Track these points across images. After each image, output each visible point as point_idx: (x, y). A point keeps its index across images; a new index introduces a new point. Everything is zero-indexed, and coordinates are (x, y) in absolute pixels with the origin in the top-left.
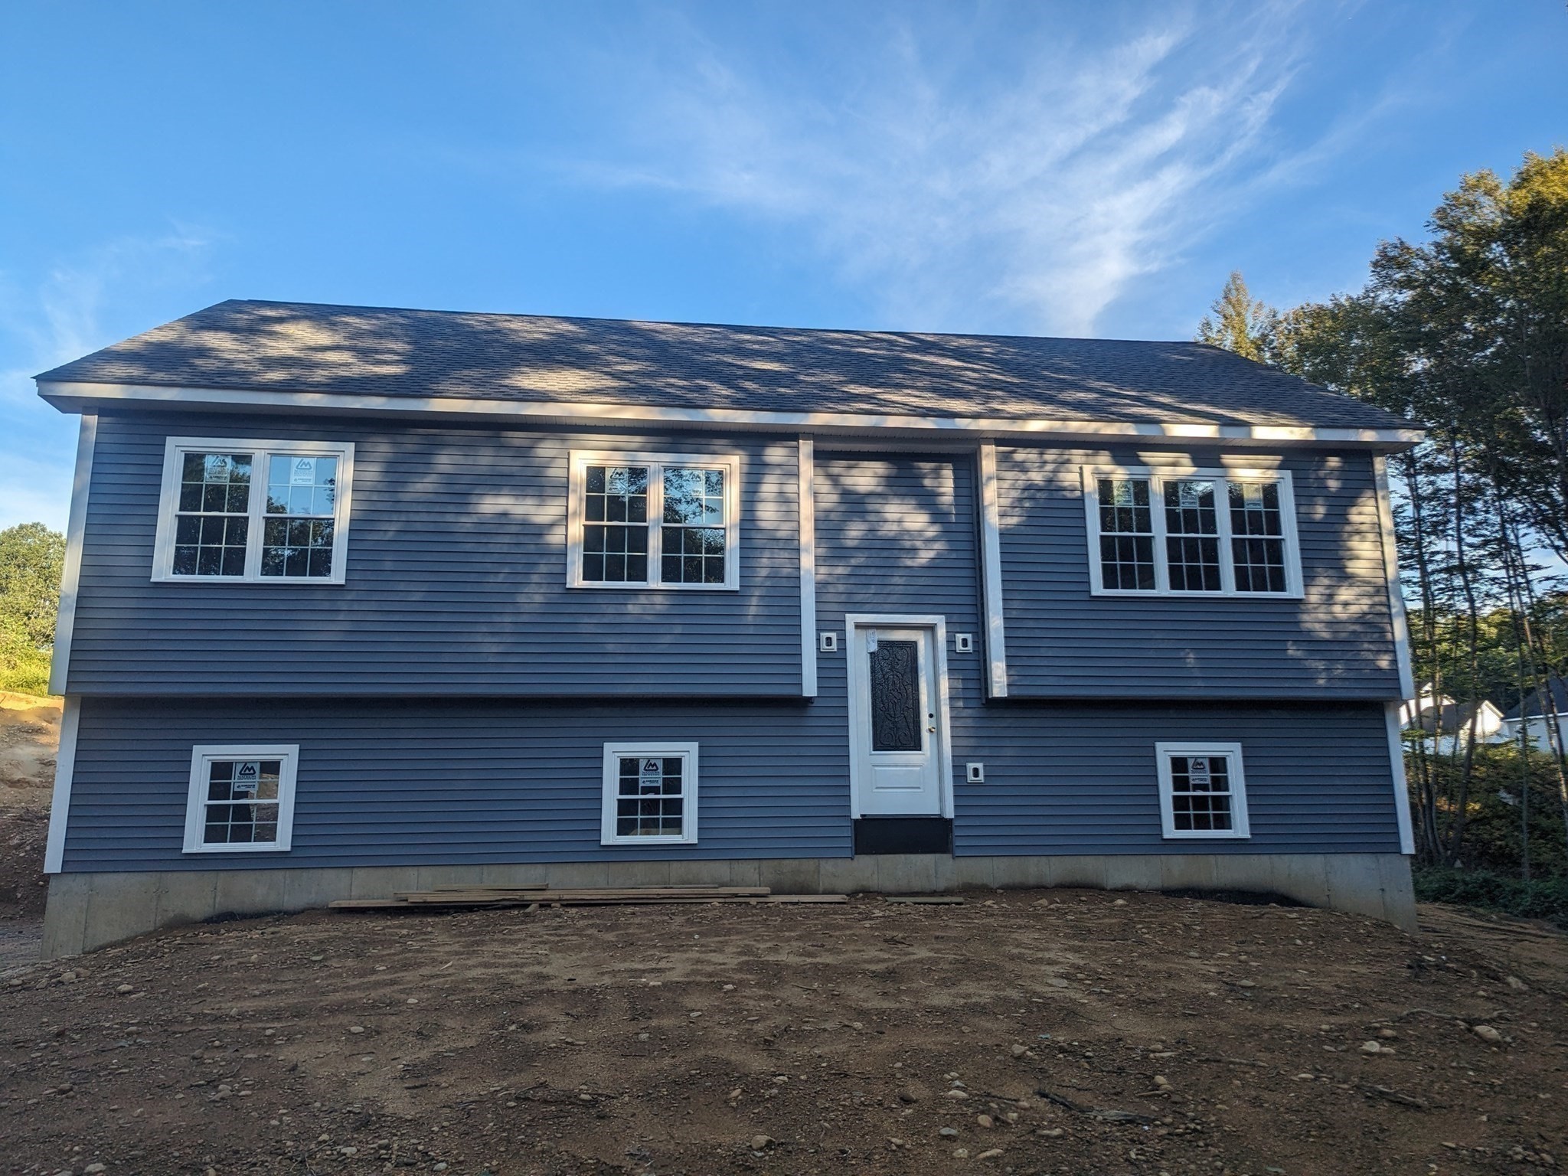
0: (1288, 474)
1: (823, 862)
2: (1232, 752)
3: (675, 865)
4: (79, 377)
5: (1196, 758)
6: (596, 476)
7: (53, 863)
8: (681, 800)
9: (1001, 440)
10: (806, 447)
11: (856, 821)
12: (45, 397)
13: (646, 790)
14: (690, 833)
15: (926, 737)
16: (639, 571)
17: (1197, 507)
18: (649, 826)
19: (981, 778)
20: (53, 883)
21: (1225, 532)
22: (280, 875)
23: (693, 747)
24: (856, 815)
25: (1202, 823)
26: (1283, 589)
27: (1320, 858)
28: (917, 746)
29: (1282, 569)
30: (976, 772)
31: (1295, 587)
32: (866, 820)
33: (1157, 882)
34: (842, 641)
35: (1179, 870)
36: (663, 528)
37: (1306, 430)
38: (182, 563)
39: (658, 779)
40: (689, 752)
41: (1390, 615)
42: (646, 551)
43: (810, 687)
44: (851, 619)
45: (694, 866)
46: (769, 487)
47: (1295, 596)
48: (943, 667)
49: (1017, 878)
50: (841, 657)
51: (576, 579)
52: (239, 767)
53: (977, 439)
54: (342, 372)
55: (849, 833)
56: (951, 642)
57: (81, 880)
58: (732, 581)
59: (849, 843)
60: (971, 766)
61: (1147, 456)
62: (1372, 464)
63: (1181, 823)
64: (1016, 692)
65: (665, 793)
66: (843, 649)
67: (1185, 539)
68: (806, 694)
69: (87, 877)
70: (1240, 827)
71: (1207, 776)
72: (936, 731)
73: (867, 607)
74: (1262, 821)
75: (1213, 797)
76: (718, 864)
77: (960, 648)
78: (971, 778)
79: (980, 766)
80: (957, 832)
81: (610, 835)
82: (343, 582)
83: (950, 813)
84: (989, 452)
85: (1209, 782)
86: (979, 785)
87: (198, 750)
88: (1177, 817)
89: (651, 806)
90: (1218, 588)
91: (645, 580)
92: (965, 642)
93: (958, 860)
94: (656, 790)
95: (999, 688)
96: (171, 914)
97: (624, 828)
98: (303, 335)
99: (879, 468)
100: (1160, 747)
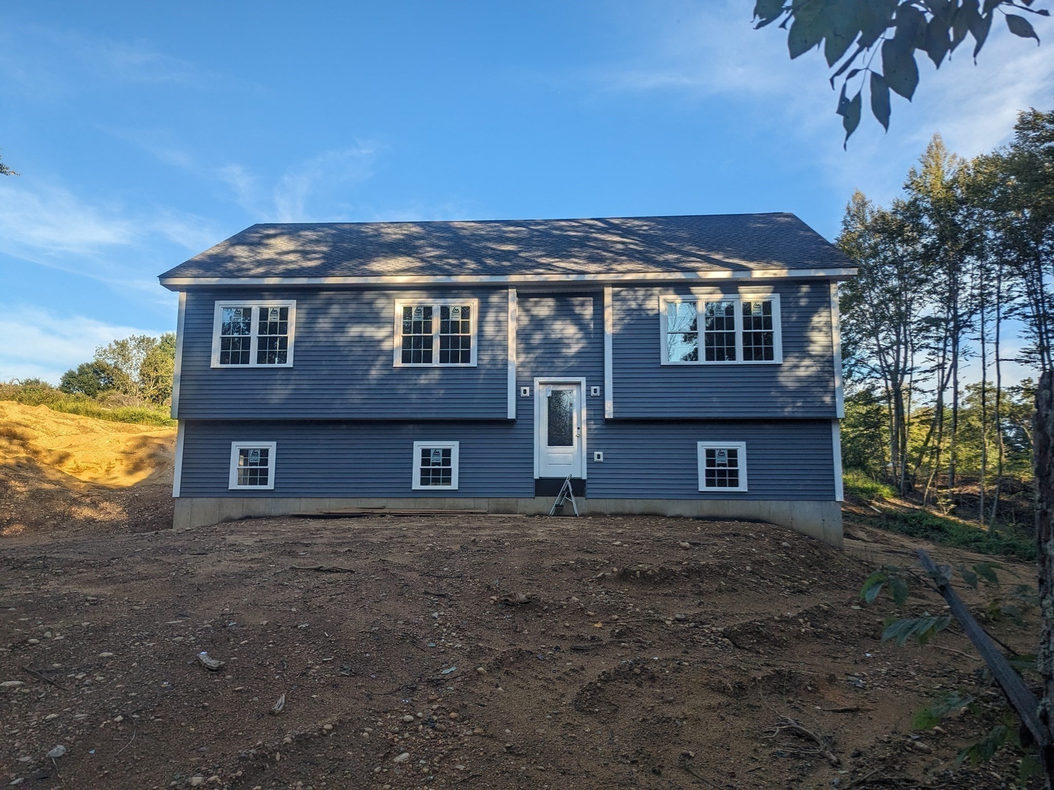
0: (778, 296)
1: (520, 500)
2: (741, 447)
3: (448, 500)
4: (177, 275)
5: (720, 450)
6: (407, 311)
7: (176, 493)
8: (450, 469)
9: (614, 284)
10: (512, 293)
11: (536, 480)
12: (164, 286)
13: (434, 464)
14: (454, 485)
15: (575, 439)
16: (428, 358)
17: (724, 315)
18: (436, 481)
19: (601, 459)
20: (176, 501)
21: (739, 329)
22: (270, 500)
23: (457, 443)
24: (536, 477)
25: (722, 483)
26: (772, 359)
27: (788, 502)
28: (571, 444)
29: (772, 348)
30: (599, 456)
31: (778, 359)
32: (541, 480)
33: (695, 514)
34: (532, 391)
35: (707, 508)
36: (441, 336)
37: (785, 271)
38: (224, 359)
39: (440, 459)
40: (454, 447)
41: (833, 372)
42: (431, 348)
43: (511, 414)
44: (537, 380)
45: (457, 500)
46: (491, 316)
47: (777, 363)
48: (584, 404)
49: (620, 510)
50: (531, 399)
51: (398, 363)
52: (252, 452)
53: (603, 284)
54: (292, 266)
55: (533, 485)
56: (588, 391)
57: (188, 500)
58: (473, 363)
59: (533, 491)
60: (596, 453)
61: (695, 289)
62: (829, 288)
63: (709, 483)
64: (617, 415)
65: (443, 465)
66: (532, 395)
67: (716, 333)
68: (509, 417)
69: (190, 499)
70: (743, 486)
71: (726, 460)
72: (579, 436)
73: (545, 374)
74: (753, 483)
75: (729, 470)
76: (468, 499)
77: (593, 393)
78: (596, 459)
79: (601, 453)
80: (588, 486)
81: (416, 485)
82: (292, 366)
83: (584, 477)
84: (608, 291)
85: (727, 462)
86: (600, 463)
87: (234, 444)
88: (707, 480)
89: (436, 472)
90: (734, 359)
91: (431, 362)
92: (595, 391)
93: (588, 500)
94: (439, 464)
95: (609, 413)
96: (225, 516)
97: (424, 482)
98: (282, 244)
99: (550, 302)
100: (700, 444)
